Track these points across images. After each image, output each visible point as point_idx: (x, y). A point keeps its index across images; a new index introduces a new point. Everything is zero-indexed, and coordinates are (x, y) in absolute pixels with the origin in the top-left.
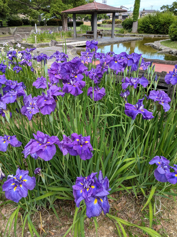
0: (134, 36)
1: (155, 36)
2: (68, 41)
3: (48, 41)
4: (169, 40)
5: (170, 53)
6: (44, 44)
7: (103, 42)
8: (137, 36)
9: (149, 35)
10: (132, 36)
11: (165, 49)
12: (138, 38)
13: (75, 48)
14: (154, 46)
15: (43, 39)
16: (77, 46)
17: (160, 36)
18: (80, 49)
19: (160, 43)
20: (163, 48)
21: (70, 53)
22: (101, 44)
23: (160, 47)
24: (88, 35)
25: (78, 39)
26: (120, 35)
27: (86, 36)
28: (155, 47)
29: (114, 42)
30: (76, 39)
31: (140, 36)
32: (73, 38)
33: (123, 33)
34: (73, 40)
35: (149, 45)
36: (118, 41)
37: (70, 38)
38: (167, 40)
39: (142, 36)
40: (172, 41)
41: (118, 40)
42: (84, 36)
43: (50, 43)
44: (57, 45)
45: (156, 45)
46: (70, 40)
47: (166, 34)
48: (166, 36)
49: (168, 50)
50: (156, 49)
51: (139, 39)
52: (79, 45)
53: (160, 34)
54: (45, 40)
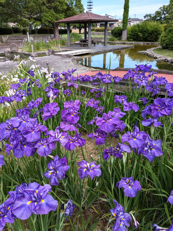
0: (125, 43)
1: (144, 44)
2: (64, 49)
3: (44, 50)
4: (159, 48)
5: (166, 61)
6: (40, 53)
7: (99, 51)
8: (127, 43)
9: (138, 42)
10: (122, 43)
11: (160, 57)
12: (129, 46)
13: (74, 57)
14: (148, 54)
15: (39, 48)
16: (74, 54)
17: (149, 44)
18: (79, 58)
19: (153, 51)
20: (158, 57)
21: (71, 62)
22: (97, 52)
23: (154, 55)
24: (82, 43)
25: (73, 48)
26: (111, 43)
27: (80, 44)
28: (150, 55)
29: (109, 50)
30: (70, 47)
31: (130, 43)
32: (67, 46)
33: (113, 41)
34: (67, 48)
35: (143, 53)
36: (112, 50)
37: (64, 46)
38: (158, 48)
39: (132, 43)
40: (163, 49)
41: (111, 48)
42: (78, 44)
43: (46, 52)
44: (55, 54)
45: (150, 54)
46: (65, 48)
47: (154, 42)
48: (154, 44)
49: (164, 58)
50: (151, 57)
51: (131, 46)
52: (76, 54)
53: (148, 42)
54: (41, 49)
